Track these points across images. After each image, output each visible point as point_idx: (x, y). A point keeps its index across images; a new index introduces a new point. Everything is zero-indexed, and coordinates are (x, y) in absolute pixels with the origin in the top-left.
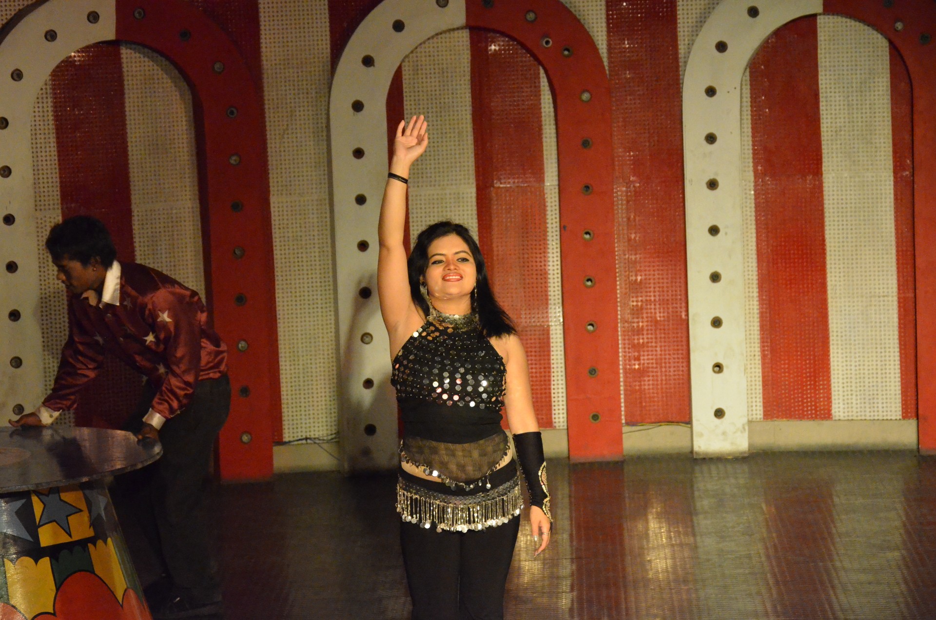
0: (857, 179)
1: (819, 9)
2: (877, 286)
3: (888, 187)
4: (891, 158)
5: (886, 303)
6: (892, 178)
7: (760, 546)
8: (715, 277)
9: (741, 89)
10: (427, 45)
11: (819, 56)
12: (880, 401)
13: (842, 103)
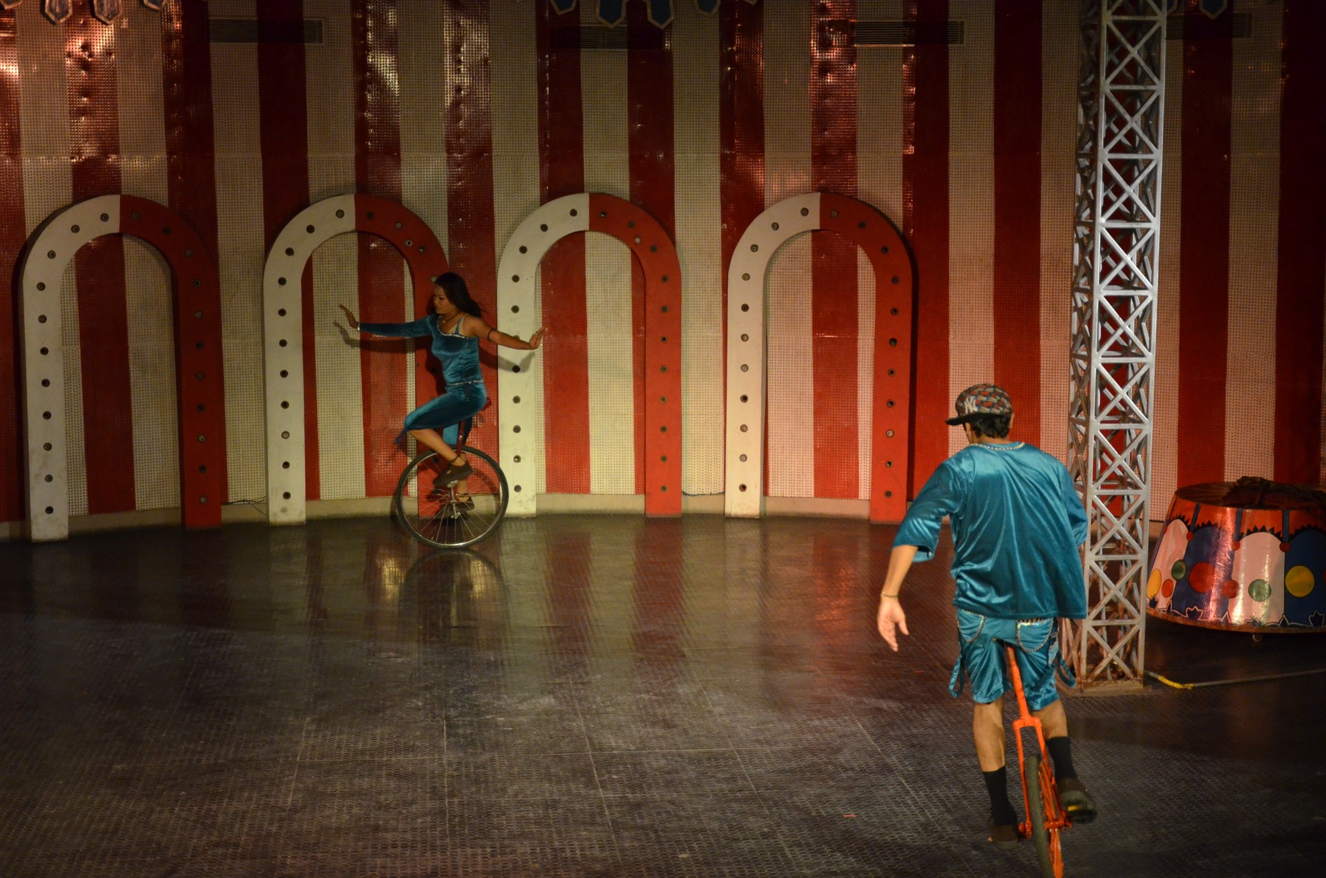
0: (609, 338)
1: (588, 228)
2: (621, 408)
3: (629, 344)
4: (631, 325)
5: (626, 419)
6: (632, 338)
7: (543, 576)
8: (517, 400)
9: (536, 278)
10: (329, 242)
11: (586, 258)
12: (621, 482)
13: (600, 289)
